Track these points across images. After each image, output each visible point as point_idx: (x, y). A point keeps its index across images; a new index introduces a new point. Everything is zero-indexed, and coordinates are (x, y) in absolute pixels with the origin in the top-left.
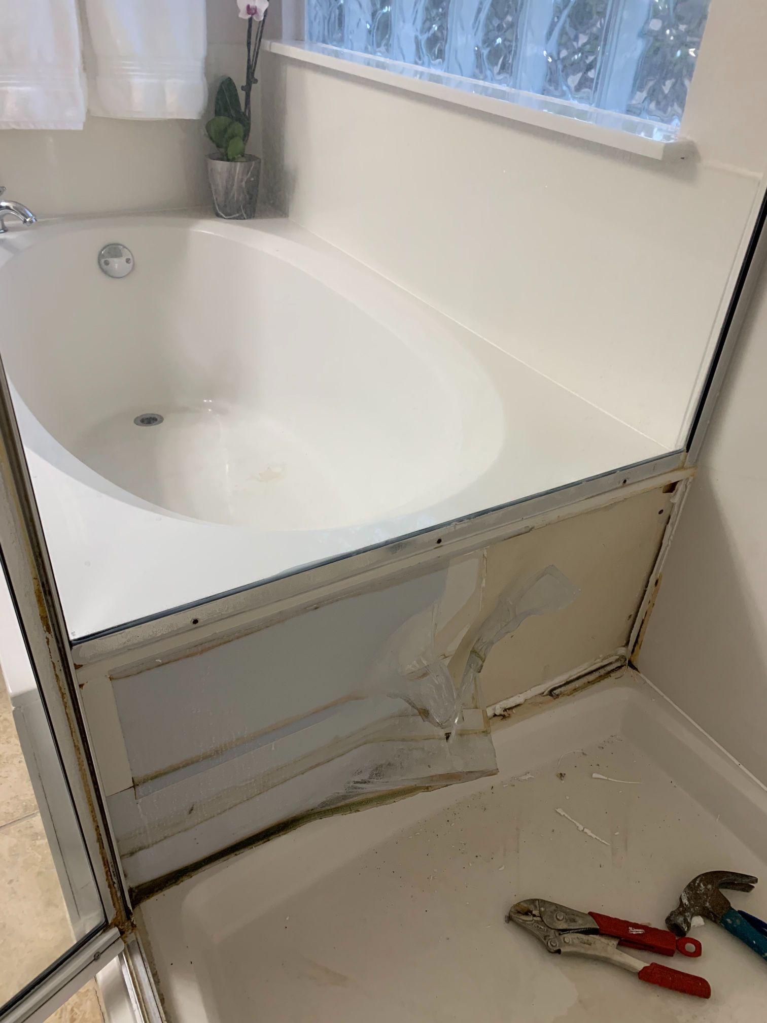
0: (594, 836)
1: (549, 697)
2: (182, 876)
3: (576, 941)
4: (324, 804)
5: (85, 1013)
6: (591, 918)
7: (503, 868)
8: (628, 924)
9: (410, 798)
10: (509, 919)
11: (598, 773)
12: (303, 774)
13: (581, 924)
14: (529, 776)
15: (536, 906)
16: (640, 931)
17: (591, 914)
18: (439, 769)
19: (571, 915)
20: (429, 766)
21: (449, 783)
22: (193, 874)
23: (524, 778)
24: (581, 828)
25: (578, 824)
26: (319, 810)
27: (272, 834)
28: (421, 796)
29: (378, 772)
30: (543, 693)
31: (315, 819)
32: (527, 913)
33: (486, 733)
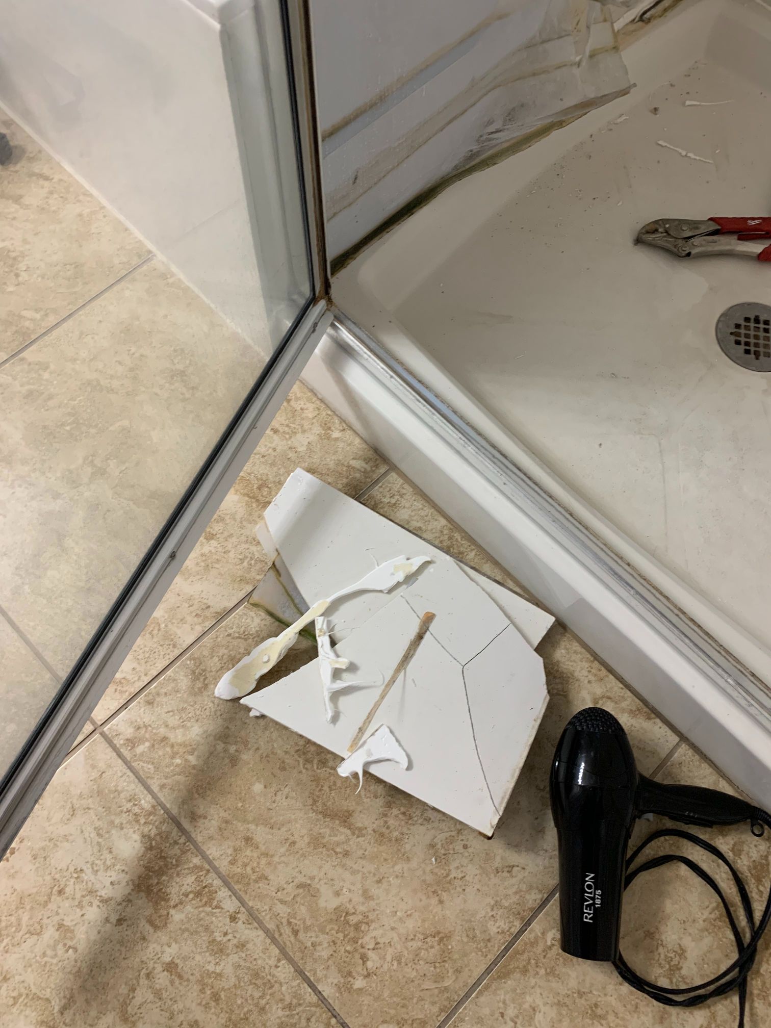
0: (698, 158)
1: (640, 23)
2: (345, 260)
3: (704, 243)
4: (456, 167)
5: (296, 394)
6: (711, 223)
7: (620, 204)
8: (745, 220)
9: (545, 139)
10: (638, 241)
11: (690, 100)
12: (442, 131)
13: (703, 229)
14: (624, 118)
15: (660, 225)
16: (758, 222)
17: (711, 219)
18: (571, 100)
19: (694, 224)
20: (561, 100)
21: (587, 111)
22: (355, 256)
23: (619, 120)
24: (684, 153)
25: (680, 151)
26: (455, 173)
27: (414, 207)
28: (555, 134)
29: (510, 116)
30: (634, 20)
31: (455, 182)
32: (656, 231)
33: (616, 48)
